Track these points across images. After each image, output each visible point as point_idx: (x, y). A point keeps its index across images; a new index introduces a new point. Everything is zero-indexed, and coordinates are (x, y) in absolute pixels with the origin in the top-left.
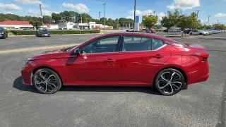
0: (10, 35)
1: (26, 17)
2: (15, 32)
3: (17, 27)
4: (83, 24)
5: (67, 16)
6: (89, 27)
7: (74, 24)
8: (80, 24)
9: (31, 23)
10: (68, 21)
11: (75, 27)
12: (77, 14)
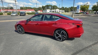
0: (27, 15)
1: (34, 8)
2: (28, 14)
3: (30, 12)
4: (54, 10)
5: (48, 7)
6: (56, 11)
7: (50, 10)
8: (52, 10)
9: (34, 10)
10: (48, 9)
11: (50, 11)
12: (51, 6)
